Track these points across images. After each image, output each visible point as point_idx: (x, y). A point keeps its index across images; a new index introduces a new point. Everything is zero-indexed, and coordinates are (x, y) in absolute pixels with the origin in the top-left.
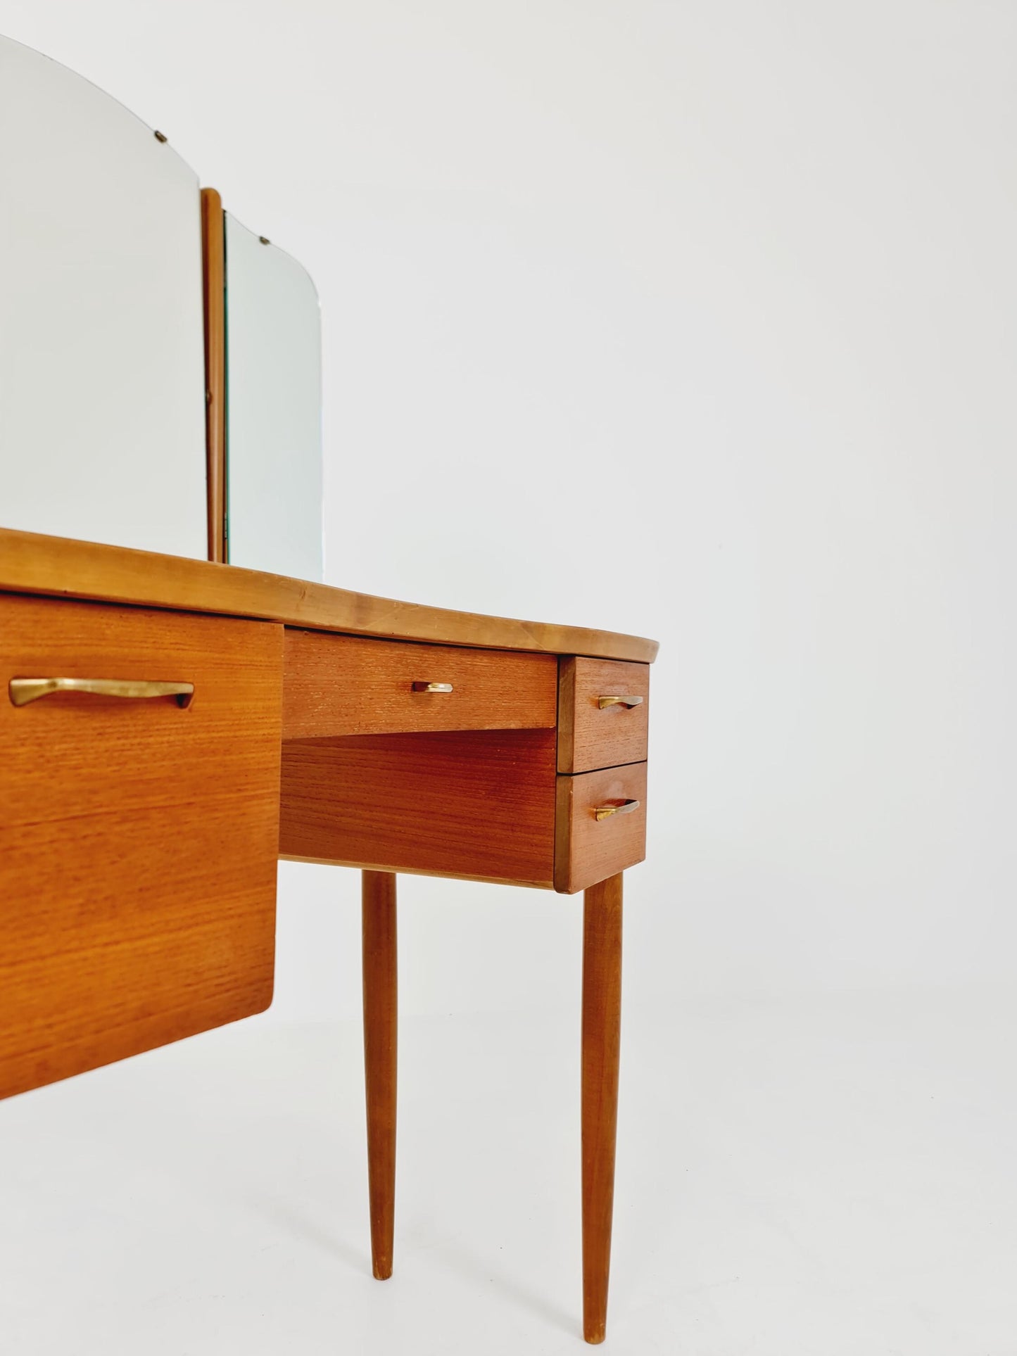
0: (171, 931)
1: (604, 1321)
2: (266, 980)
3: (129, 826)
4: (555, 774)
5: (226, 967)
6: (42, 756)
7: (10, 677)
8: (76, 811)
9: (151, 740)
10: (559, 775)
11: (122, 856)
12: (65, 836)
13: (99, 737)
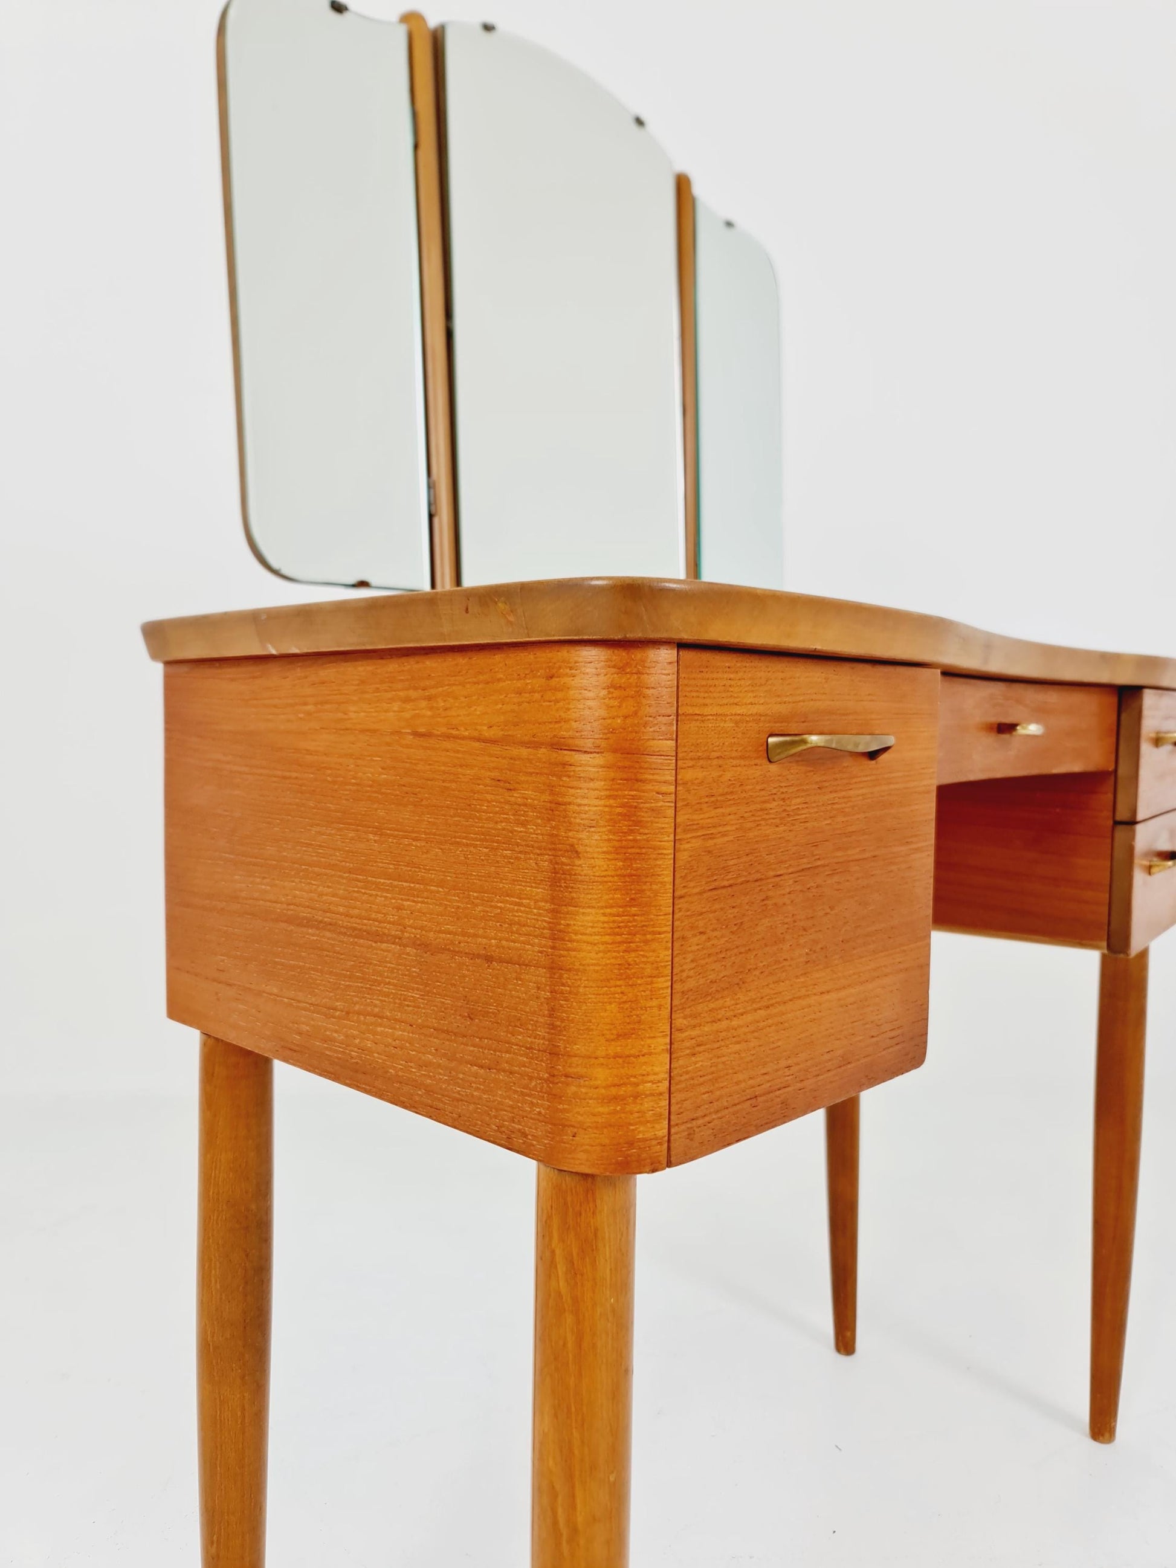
0: (862, 983)
1: (1115, 1421)
2: (922, 1035)
3: (836, 878)
4: (1111, 822)
5: (896, 1020)
6: (785, 810)
7: (767, 736)
8: (804, 863)
9: (851, 793)
10: (1116, 823)
11: (832, 908)
12: (798, 887)
13: (819, 791)
